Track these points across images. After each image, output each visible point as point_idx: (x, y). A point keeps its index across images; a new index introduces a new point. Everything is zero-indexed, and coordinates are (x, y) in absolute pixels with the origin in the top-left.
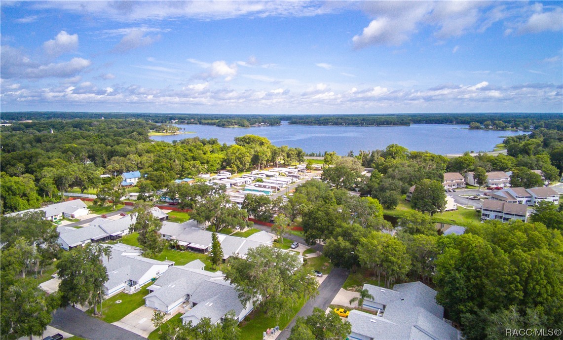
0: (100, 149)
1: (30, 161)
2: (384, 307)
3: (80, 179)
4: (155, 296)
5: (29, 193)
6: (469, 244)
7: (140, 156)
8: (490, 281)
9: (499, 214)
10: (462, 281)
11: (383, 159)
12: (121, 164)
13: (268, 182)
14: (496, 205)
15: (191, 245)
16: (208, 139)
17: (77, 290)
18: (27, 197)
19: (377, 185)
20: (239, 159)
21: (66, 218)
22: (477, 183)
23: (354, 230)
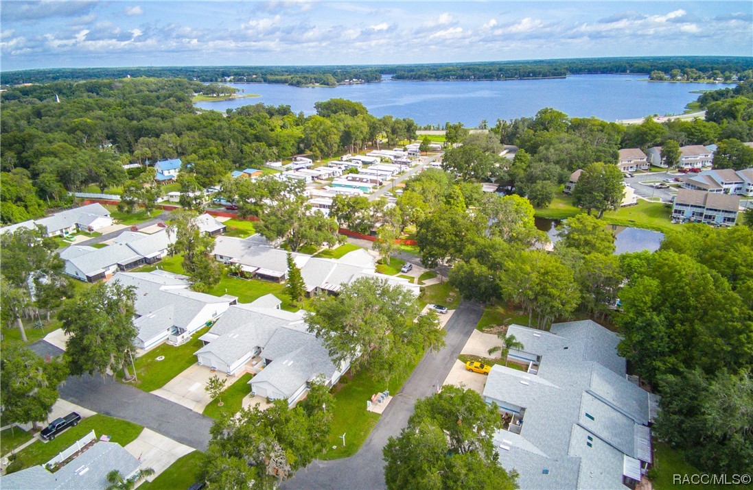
0: (121, 126)
1: (24, 147)
2: (539, 358)
3: (96, 173)
4: (210, 352)
5: (25, 196)
6: (673, 270)
7: (179, 135)
8: (708, 328)
9: (699, 210)
10: (663, 329)
11: (532, 132)
12: (153, 149)
13: (366, 173)
14: (695, 197)
15: (259, 271)
16: (277, 107)
17: (91, 354)
18: (23, 201)
19: (522, 172)
20: (323, 138)
21: (82, 231)
22: (664, 164)
23: (493, 247)
